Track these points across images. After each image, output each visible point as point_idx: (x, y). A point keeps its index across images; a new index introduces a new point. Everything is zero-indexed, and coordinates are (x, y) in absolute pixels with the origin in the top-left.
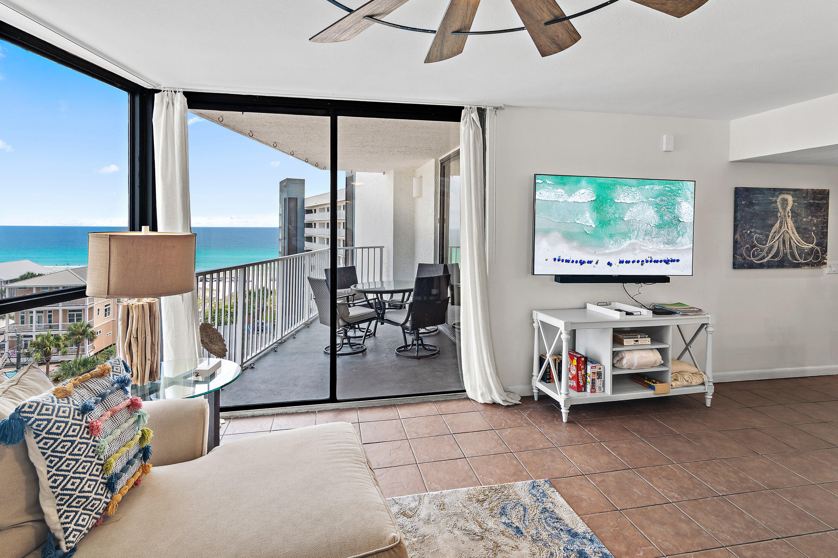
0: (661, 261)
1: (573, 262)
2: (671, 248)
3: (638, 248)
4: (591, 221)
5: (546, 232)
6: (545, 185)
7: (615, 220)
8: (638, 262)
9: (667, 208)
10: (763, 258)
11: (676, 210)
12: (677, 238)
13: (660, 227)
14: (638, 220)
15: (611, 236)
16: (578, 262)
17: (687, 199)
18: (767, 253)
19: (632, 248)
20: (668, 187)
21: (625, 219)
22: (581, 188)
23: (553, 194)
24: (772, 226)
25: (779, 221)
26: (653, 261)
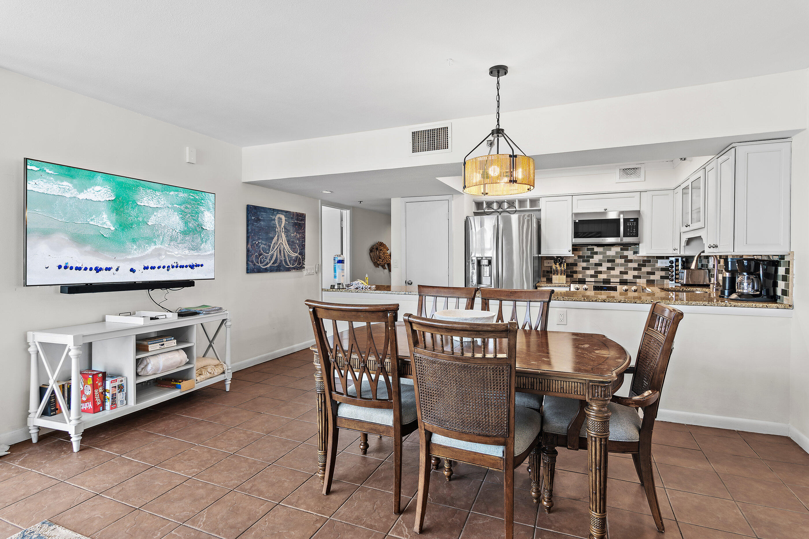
0: (186, 266)
1: (86, 269)
3: (163, 253)
4: (109, 223)
5: (46, 234)
6: (43, 174)
8: (164, 267)
9: (191, 215)
10: (267, 264)
11: (200, 219)
12: (201, 244)
13: (185, 233)
14: (163, 225)
15: (134, 241)
16: (94, 269)
17: (209, 209)
18: (269, 260)
19: (158, 253)
20: (192, 196)
21: (150, 223)
22: (96, 185)
23: (55, 187)
24: (272, 238)
25: (277, 235)
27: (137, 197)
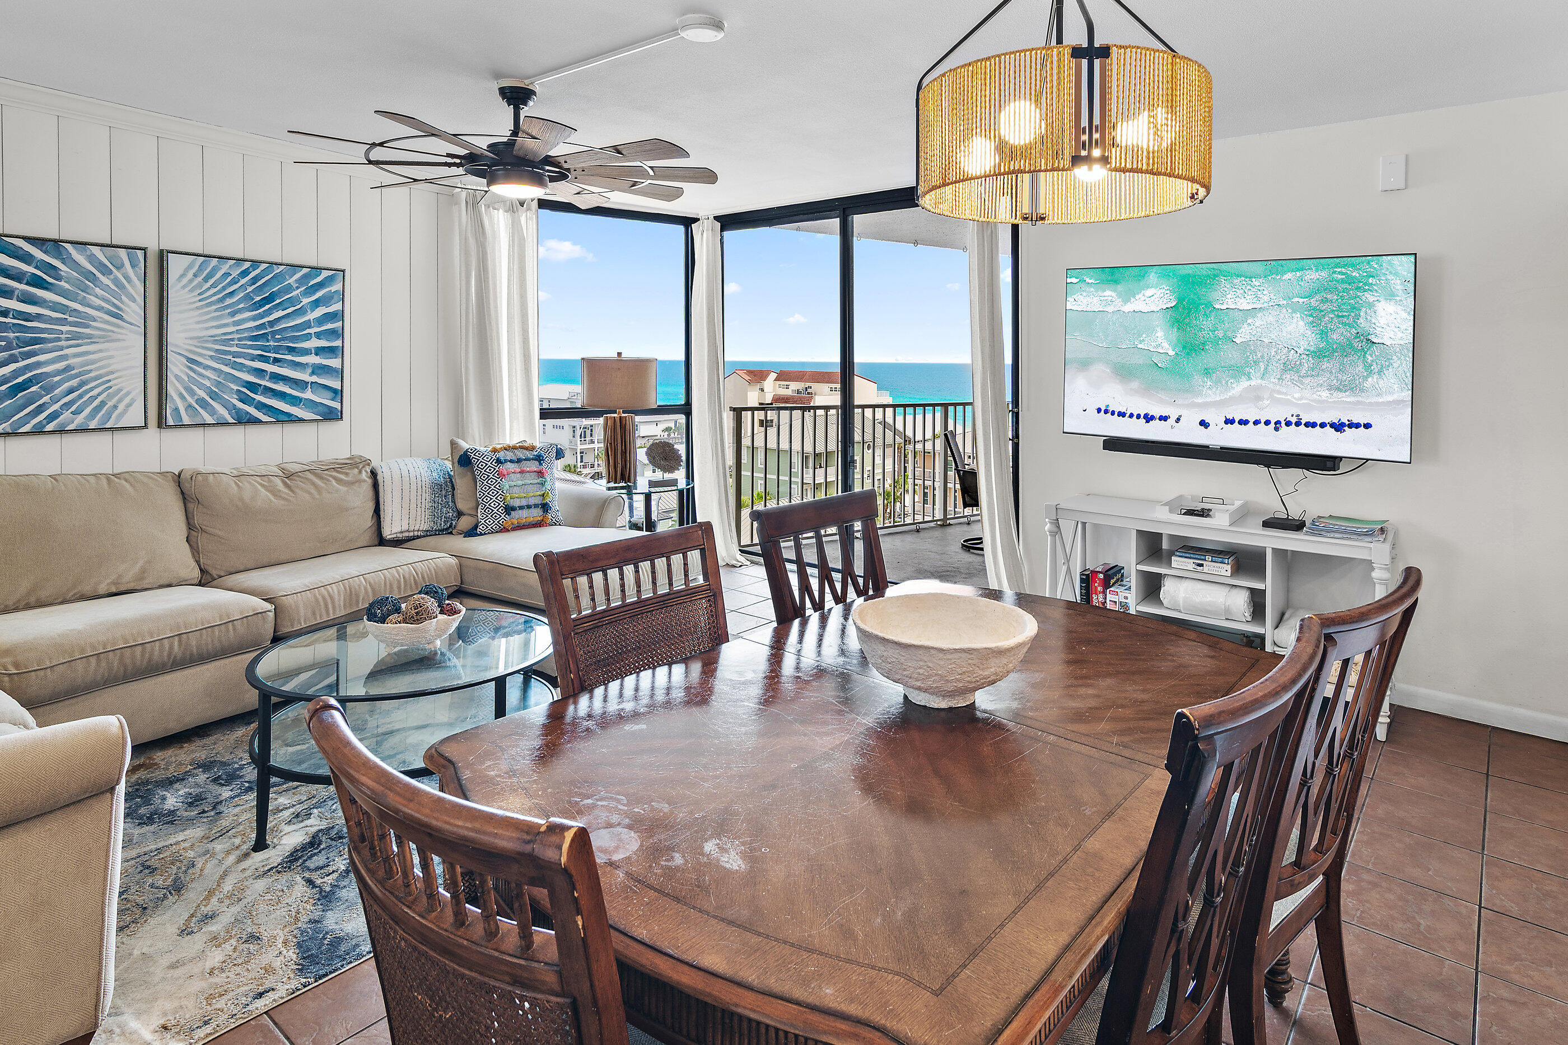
0: (1323, 425)
1: (1131, 416)
2: (1348, 400)
4: (1166, 345)
5: (1084, 364)
7: (1216, 341)
9: (1338, 316)
12: (1366, 378)
13: (1319, 355)
14: (1266, 341)
15: (1207, 372)
16: (1142, 416)
17: (1391, 296)
19: (1255, 396)
20: (1340, 273)
21: (1238, 340)
22: (1148, 287)
23: (1096, 300)
26: (1303, 422)
27: (1215, 295)
